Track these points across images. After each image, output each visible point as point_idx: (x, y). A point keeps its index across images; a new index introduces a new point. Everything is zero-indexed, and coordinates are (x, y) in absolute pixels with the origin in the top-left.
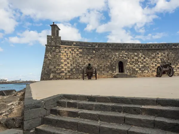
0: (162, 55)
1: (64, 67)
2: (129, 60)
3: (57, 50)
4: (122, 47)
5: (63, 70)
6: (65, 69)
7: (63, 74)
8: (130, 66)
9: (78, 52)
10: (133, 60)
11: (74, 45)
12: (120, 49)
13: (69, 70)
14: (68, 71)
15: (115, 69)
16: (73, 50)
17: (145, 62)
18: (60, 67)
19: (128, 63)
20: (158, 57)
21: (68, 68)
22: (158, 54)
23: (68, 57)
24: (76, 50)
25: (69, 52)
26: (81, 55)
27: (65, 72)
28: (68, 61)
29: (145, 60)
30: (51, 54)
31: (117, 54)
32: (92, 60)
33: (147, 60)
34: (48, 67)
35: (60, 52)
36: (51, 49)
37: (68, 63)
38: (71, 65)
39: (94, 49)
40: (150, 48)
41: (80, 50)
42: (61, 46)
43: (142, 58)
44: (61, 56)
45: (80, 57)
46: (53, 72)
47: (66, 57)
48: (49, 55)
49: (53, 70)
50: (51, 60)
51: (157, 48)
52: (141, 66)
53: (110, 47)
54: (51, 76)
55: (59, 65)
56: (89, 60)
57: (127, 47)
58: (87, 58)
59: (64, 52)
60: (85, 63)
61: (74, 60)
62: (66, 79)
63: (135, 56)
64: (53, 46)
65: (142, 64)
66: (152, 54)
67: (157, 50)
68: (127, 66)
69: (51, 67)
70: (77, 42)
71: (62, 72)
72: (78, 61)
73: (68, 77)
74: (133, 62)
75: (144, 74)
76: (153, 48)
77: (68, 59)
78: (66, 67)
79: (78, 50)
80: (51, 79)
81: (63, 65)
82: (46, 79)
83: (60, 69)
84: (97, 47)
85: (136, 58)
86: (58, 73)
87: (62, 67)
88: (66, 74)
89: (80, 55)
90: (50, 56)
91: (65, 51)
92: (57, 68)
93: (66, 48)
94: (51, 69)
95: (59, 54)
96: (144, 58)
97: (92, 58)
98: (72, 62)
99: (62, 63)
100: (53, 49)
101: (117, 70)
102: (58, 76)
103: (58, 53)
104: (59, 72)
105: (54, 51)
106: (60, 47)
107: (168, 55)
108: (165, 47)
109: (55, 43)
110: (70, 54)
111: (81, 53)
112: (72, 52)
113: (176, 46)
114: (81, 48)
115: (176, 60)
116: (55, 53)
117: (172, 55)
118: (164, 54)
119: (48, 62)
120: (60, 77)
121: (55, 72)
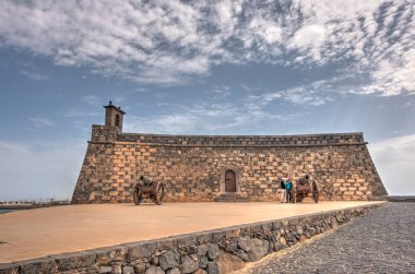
0: (316, 158)
1: (119, 181)
2: (247, 168)
3: (109, 151)
4: (234, 142)
5: (115, 185)
6: (120, 184)
7: (115, 193)
8: (249, 179)
9: (148, 154)
10: (254, 168)
11: (142, 141)
12: (229, 147)
13: (128, 185)
14: (126, 188)
15: (218, 184)
16: (138, 150)
17: (281, 172)
18: (110, 181)
19: (245, 174)
20: (309, 162)
21: (126, 181)
22: (308, 155)
23: (129, 161)
24: (143, 150)
25: (130, 154)
26: (154, 159)
27: (119, 189)
28: (126, 169)
29: (280, 168)
30: (96, 156)
31: (223, 155)
32: (175, 167)
33: (285, 168)
34: (88, 181)
35: (113, 153)
36: (97, 148)
37: (127, 173)
38: (132, 176)
39: (179, 148)
40: (292, 143)
41: (152, 150)
42: (117, 142)
43: (275, 164)
44: (115, 161)
45: (151, 162)
46: (96, 189)
47: (124, 161)
48: (92, 159)
49: (96, 186)
50: (95, 168)
51: (306, 143)
52: (271, 179)
53: (211, 144)
54: (92, 197)
55: (108, 177)
56: (169, 167)
57: (244, 144)
58: (164, 163)
59: (120, 153)
60: (160, 173)
61: (139, 168)
62: (120, 202)
63: (260, 159)
64: (102, 143)
65: (275, 174)
66: (296, 155)
67: (307, 147)
68: (244, 178)
69: (94, 180)
70: (146, 136)
71: (114, 189)
72: (146, 170)
73: (124, 198)
74: (255, 171)
75: (278, 195)
76: (299, 143)
77: (127, 165)
78: (123, 181)
79: (147, 150)
80: (91, 202)
81: (116, 177)
82: (82, 203)
83: (110, 184)
84: (184, 143)
85: (263, 163)
86: (105, 192)
87: (115, 181)
88: (121, 192)
89: (150, 158)
90: (94, 160)
91: (124, 152)
92: (104, 181)
93: (125, 146)
94: (92, 184)
95: (112, 157)
96: (280, 164)
97: (173, 163)
98: (135, 171)
99: (115, 173)
100: (101, 149)
101: (223, 186)
102: (104, 197)
103: (109, 155)
104: (106, 189)
105: (102, 152)
106: (114, 144)
107: (329, 158)
108: (325, 142)
109: (107, 139)
110: (132, 158)
111: (152, 155)
112: (135, 153)
113: (347, 139)
114: (154, 147)
115: (348, 168)
116: (103, 156)
117: (339, 157)
118: (322, 155)
119: (89, 171)
120: (109, 198)
121: (100, 189)
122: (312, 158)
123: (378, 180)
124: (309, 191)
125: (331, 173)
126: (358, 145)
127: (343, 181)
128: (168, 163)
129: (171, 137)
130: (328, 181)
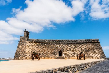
0: (85, 46)
2: (65, 49)
3: (25, 44)
4: (61, 42)
7: (26, 57)
8: (65, 52)
10: (67, 49)
11: (34, 41)
12: (60, 43)
13: (30, 54)
15: (57, 54)
17: (75, 50)
18: (25, 53)
20: (83, 47)
22: (83, 45)
23: (30, 47)
24: (35, 44)
25: (31, 45)
27: (27, 55)
29: (75, 49)
30: (21, 46)
31: (58, 45)
32: (44, 49)
33: (76, 49)
34: (19, 53)
35: (26, 45)
36: (21, 43)
38: (31, 52)
39: (45, 43)
40: (78, 42)
43: (73, 48)
44: (26, 47)
45: (37, 47)
46: (21, 55)
47: (29, 47)
49: (21, 54)
50: (21, 49)
51: (82, 42)
52: (72, 52)
53: (55, 42)
54: (20, 58)
55: (24, 52)
56: (42, 49)
57: (64, 42)
59: (28, 45)
60: (39, 51)
63: (69, 47)
64: (23, 42)
66: (79, 45)
67: (82, 43)
69: (20, 53)
72: (35, 50)
73: (29, 58)
74: (67, 50)
75: (74, 57)
76: (80, 42)
77: (30, 48)
81: (27, 52)
82: (17, 59)
84: (47, 42)
86: (23, 56)
87: (26, 53)
89: (37, 46)
92: (23, 53)
93: (29, 43)
95: (25, 46)
96: (75, 48)
97: (44, 48)
98: (32, 50)
99: (26, 51)
102: (23, 58)
104: (24, 55)
105: (23, 44)
106: (26, 42)
107: (89, 46)
108: (88, 42)
109: (24, 40)
111: (37, 45)
112: (32, 45)
113: (94, 41)
114: (37, 43)
115: (94, 49)
116: (23, 46)
117: (92, 46)
118: (87, 45)
119: (19, 50)
120: (25, 58)
121: (22, 55)
122: (84, 46)
123: (103, 53)
124: (82, 56)
125: (90, 51)
126: (97, 43)
127: (93, 53)
128: (42, 48)
129: (43, 40)
130: (89, 53)
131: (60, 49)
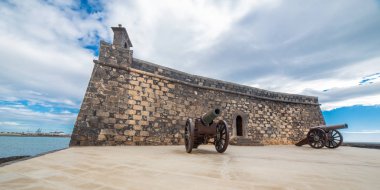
1: (135, 117)
2: (251, 115)
3: (122, 78)
5: (132, 122)
6: (137, 121)
7: (132, 133)
9: (166, 89)
11: (160, 74)
12: (237, 94)
13: (145, 123)
14: (144, 126)
15: (231, 129)
16: (156, 83)
18: (125, 117)
20: (290, 115)
21: (144, 118)
22: (288, 109)
23: (146, 95)
24: (162, 84)
25: (148, 85)
26: (172, 96)
27: (136, 128)
28: (144, 104)
29: (272, 117)
30: (106, 82)
31: (234, 102)
32: (193, 107)
33: (274, 118)
34: (95, 114)
35: (127, 82)
36: (108, 72)
37: (144, 109)
38: (151, 113)
39: (196, 88)
40: (278, 99)
41: (171, 86)
42: (132, 69)
43: (268, 114)
44: (130, 92)
45: (170, 99)
46: (106, 126)
47: (142, 94)
48: (100, 86)
49: (106, 121)
50: (104, 97)
51: (286, 100)
52: (267, 126)
54: (101, 136)
55: (122, 111)
56: (187, 107)
58: (183, 102)
59: (136, 83)
60: (178, 113)
61: (158, 104)
62: (138, 144)
63: (260, 109)
64: (113, 67)
65: (269, 122)
66: (281, 109)
68: (249, 125)
69: (100, 113)
70: (165, 70)
71: (130, 127)
72: (165, 107)
73: (142, 139)
74: (257, 118)
76: (282, 99)
77: (144, 99)
78: (139, 118)
79: (166, 85)
80: (100, 143)
81: (131, 112)
82: (87, 144)
83: (124, 121)
84: (201, 84)
85: (260, 112)
86: (118, 130)
87: (130, 117)
88: (138, 132)
89: (169, 95)
90: (102, 87)
91: (140, 83)
92: (117, 116)
93: (141, 75)
94: (100, 119)
95: (126, 86)
96: (271, 114)
97: (191, 104)
98: (153, 107)
99: (130, 107)
100: (112, 73)
101: (235, 131)
102: (118, 137)
103: (123, 83)
104: (121, 126)
105: (113, 78)
106: (129, 72)
109: (119, 62)
110: (150, 91)
111: (171, 91)
112: (153, 86)
114: (172, 82)
116: (115, 83)
118: (296, 110)
119: (96, 101)
120: (124, 138)
121: (112, 126)
125: (302, 124)
128: (186, 103)
129: (188, 76)
131: (240, 113)
